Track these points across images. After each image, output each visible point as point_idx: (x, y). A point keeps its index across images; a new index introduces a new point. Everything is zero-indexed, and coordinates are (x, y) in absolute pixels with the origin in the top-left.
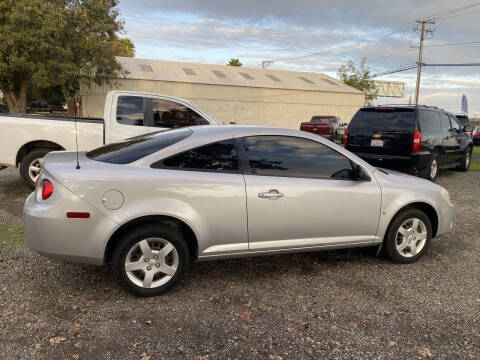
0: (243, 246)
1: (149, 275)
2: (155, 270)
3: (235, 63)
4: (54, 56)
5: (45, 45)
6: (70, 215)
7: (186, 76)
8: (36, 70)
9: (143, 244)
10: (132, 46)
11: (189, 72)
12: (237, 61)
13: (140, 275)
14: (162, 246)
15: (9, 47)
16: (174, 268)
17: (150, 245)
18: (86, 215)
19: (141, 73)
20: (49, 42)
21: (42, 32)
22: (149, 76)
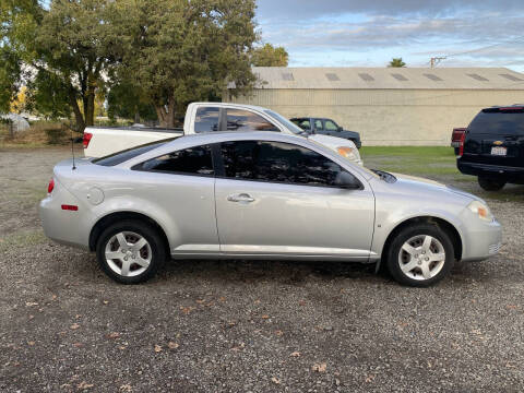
0: (215, 247)
1: (127, 264)
2: (130, 261)
3: (397, 63)
4: (192, 71)
5: (183, 62)
6: (64, 207)
7: (329, 82)
8: (177, 87)
9: (120, 236)
10: (286, 54)
11: (332, 77)
12: (400, 61)
13: (118, 263)
14: (138, 240)
15: (156, 67)
16: (148, 261)
17: (127, 238)
18: (75, 208)
19: (281, 82)
20: (187, 59)
21: (182, 51)
22: (289, 84)
